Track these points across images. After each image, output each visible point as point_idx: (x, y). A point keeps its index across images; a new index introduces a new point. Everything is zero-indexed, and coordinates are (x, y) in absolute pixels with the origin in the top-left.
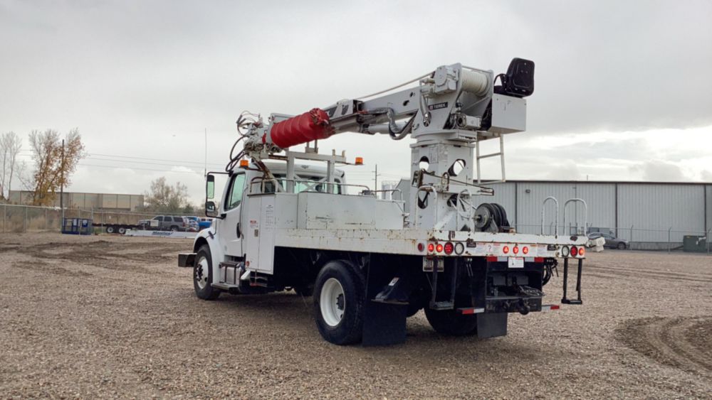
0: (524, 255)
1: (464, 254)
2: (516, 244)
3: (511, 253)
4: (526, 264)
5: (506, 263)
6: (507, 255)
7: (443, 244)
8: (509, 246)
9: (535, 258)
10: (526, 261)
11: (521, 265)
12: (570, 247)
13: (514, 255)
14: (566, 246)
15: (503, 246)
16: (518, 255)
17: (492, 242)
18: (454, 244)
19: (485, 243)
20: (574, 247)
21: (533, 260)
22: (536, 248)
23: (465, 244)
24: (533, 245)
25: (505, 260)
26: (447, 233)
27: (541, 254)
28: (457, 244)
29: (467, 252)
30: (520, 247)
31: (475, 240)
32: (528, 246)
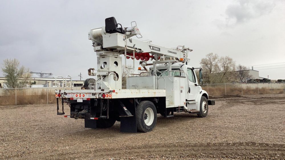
0: (83, 98)
1: (64, 97)
2: (80, 93)
3: (78, 97)
4: (83, 101)
5: (76, 100)
6: (77, 97)
7: (58, 94)
8: (78, 94)
9: (87, 99)
10: (84, 99)
11: (82, 101)
12: (102, 94)
13: (79, 97)
14: (100, 93)
15: (76, 94)
16: (81, 97)
17: (72, 93)
18: (61, 94)
19: (70, 93)
20: (104, 94)
21: (86, 99)
22: (88, 95)
23: (64, 94)
24: (86, 93)
25: (76, 99)
26: (59, 91)
27: (90, 97)
28: (62, 94)
29: (65, 97)
30: (82, 94)
31: (66, 93)
32: (85, 94)
